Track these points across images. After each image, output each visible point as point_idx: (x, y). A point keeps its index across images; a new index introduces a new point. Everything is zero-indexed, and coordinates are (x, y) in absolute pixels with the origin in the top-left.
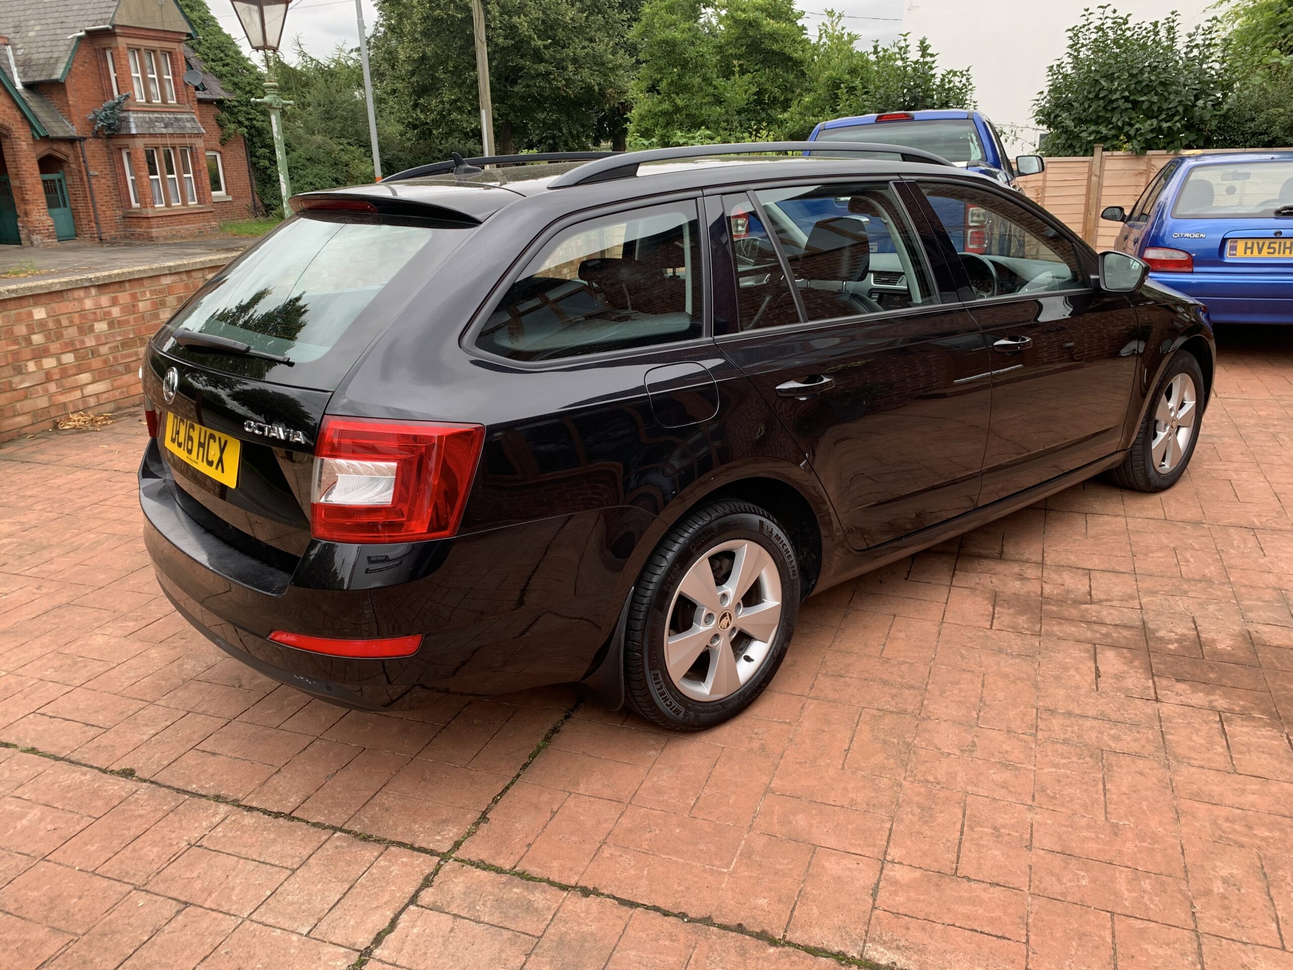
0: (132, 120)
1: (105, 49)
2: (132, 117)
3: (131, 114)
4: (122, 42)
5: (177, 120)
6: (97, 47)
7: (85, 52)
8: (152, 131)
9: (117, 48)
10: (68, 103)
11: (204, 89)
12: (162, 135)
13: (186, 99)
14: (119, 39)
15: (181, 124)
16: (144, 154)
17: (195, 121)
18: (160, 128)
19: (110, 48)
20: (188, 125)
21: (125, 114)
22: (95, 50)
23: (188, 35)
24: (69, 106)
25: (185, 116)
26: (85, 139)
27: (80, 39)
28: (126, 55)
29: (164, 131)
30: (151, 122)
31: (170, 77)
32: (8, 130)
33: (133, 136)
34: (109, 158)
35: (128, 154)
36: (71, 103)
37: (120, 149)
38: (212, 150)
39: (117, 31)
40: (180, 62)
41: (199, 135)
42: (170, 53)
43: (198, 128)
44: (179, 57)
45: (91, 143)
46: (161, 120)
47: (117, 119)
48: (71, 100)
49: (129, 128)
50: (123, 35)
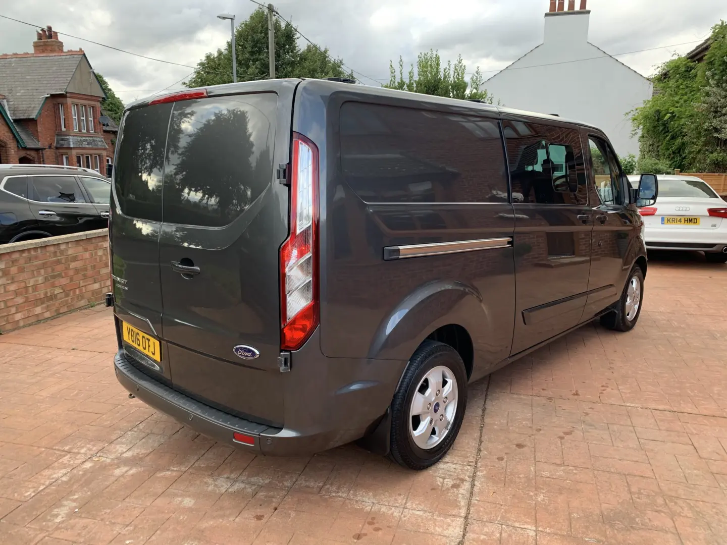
1: (60, 104)
2: (71, 139)
3: (71, 137)
4: (69, 101)
5: (94, 141)
6: (55, 103)
7: (49, 105)
8: (81, 146)
9: (67, 103)
10: (37, 130)
11: (107, 126)
12: (86, 149)
14: (68, 99)
15: (96, 143)
16: (75, 158)
17: (103, 142)
18: (85, 145)
19: (62, 103)
20: (100, 143)
21: (67, 137)
23: (103, 98)
24: (37, 132)
25: (98, 139)
26: (45, 149)
27: (47, 98)
28: (71, 107)
30: (81, 141)
31: (92, 119)
32: (5, 143)
33: (71, 148)
34: (56, 160)
35: (66, 157)
36: (39, 130)
37: (62, 155)
38: (108, 157)
39: (68, 95)
40: (97, 112)
41: (105, 149)
42: (93, 107)
43: (104, 145)
44: (97, 109)
45: (47, 152)
46: (86, 141)
47: (63, 140)
48: (39, 129)
49: (69, 144)
50: (70, 97)
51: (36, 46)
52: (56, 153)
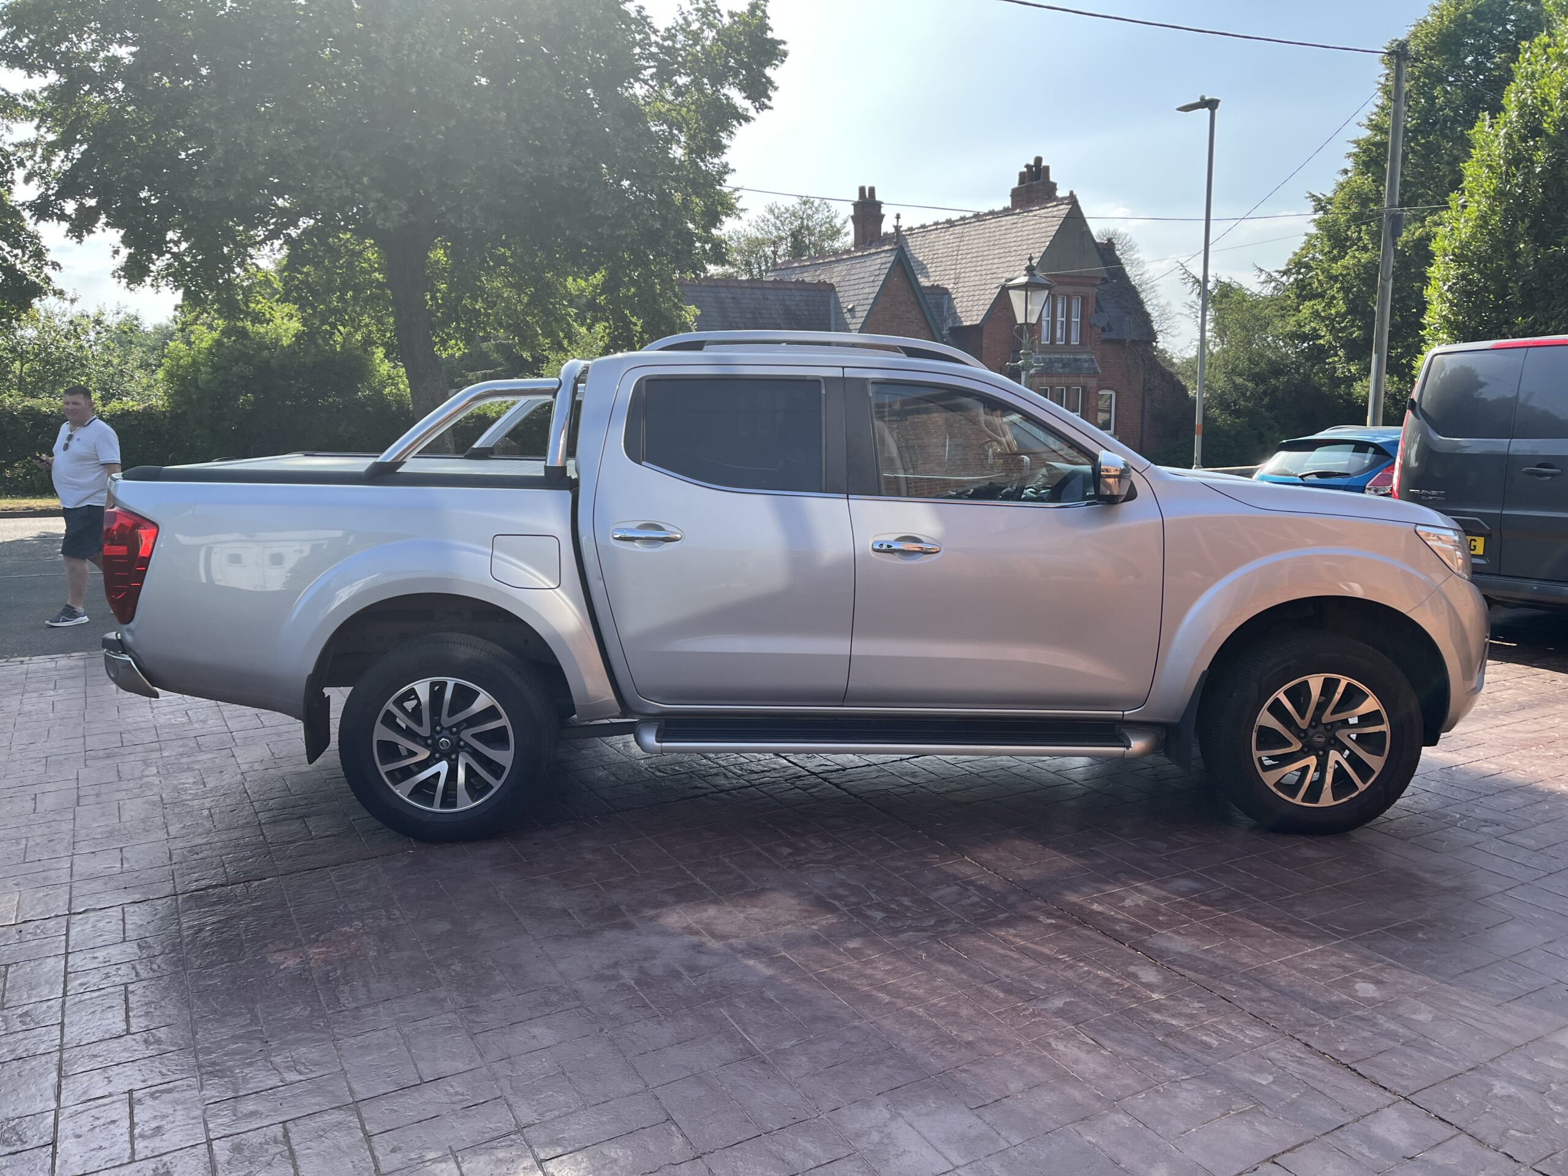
5: (1076, 360)
11: (1111, 330)
12: (1058, 375)
13: (1088, 340)
15: (1078, 363)
17: (1093, 362)
18: (1058, 368)
20: (1086, 365)
23: (1104, 279)
25: (1084, 356)
27: (1004, 286)
29: (1061, 370)
31: (1078, 320)
38: (1109, 388)
40: (1090, 306)
41: (1095, 374)
42: (1083, 298)
43: (1095, 369)
44: (1090, 301)
46: (1061, 360)
48: (985, 343)
51: (1015, 194)
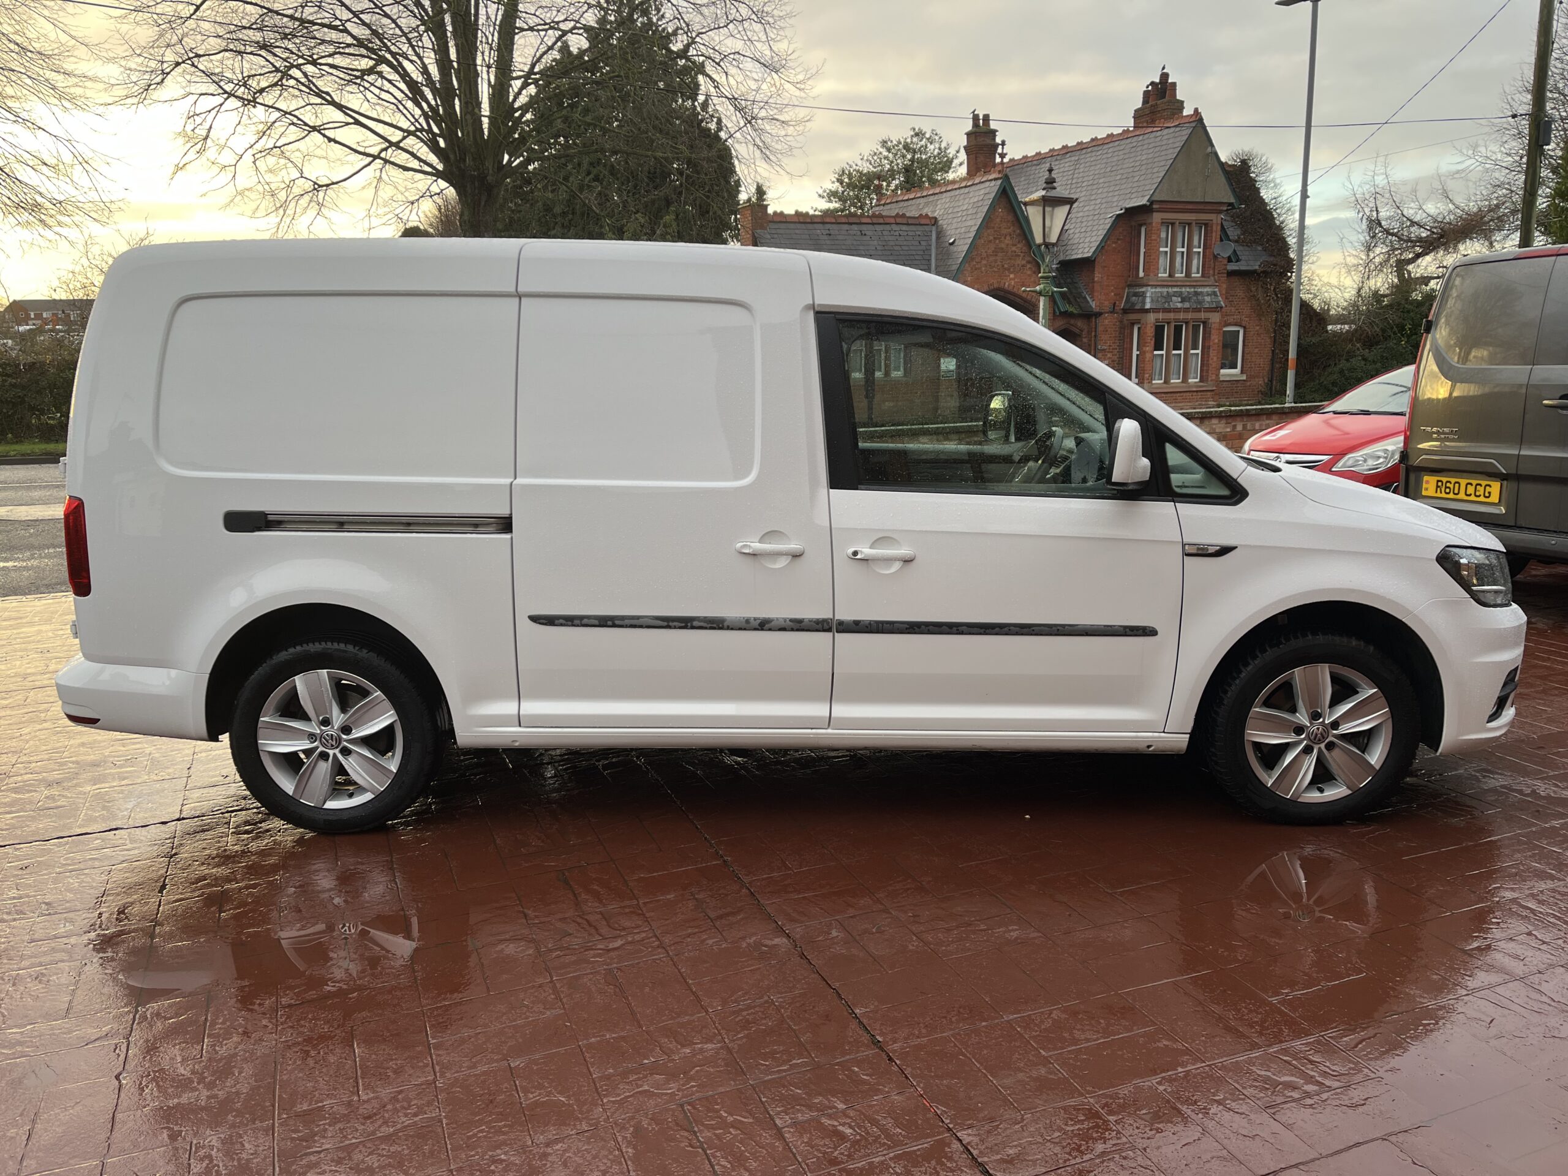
0: (1148, 295)
1: (1141, 225)
2: (1149, 292)
3: (1149, 288)
4: (1157, 217)
5: (1196, 294)
6: (1133, 224)
7: (1121, 230)
8: (1166, 306)
9: (1151, 223)
10: (1093, 278)
11: (1238, 260)
12: (1176, 310)
13: (1211, 272)
14: (1155, 214)
15: (1200, 297)
16: (1153, 330)
17: (1216, 295)
18: (1176, 303)
19: (1145, 224)
20: (1208, 299)
21: (1143, 290)
22: (1131, 227)
23: (1230, 204)
24: (1094, 282)
25: (1207, 290)
26: (1100, 314)
27: (1118, 215)
28: (1159, 230)
29: (1179, 305)
30: (1169, 297)
31: (1201, 250)
33: (1147, 311)
34: (1120, 333)
35: (1139, 328)
36: (1096, 279)
37: (1133, 324)
38: (1236, 325)
39: (1154, 206)
40: (1214, 234)
41: (1217, 309)
42: (1206, 225)
43: (1218, 302)
44: (1214, 227)
45: (1106, 318)
46: (1180, 294)
47: (1136, 294)
48: (1097, 276)
49: (1144, 303)
50: (1158, 211)
51: (1138, 115)
52: (1121, 322)
